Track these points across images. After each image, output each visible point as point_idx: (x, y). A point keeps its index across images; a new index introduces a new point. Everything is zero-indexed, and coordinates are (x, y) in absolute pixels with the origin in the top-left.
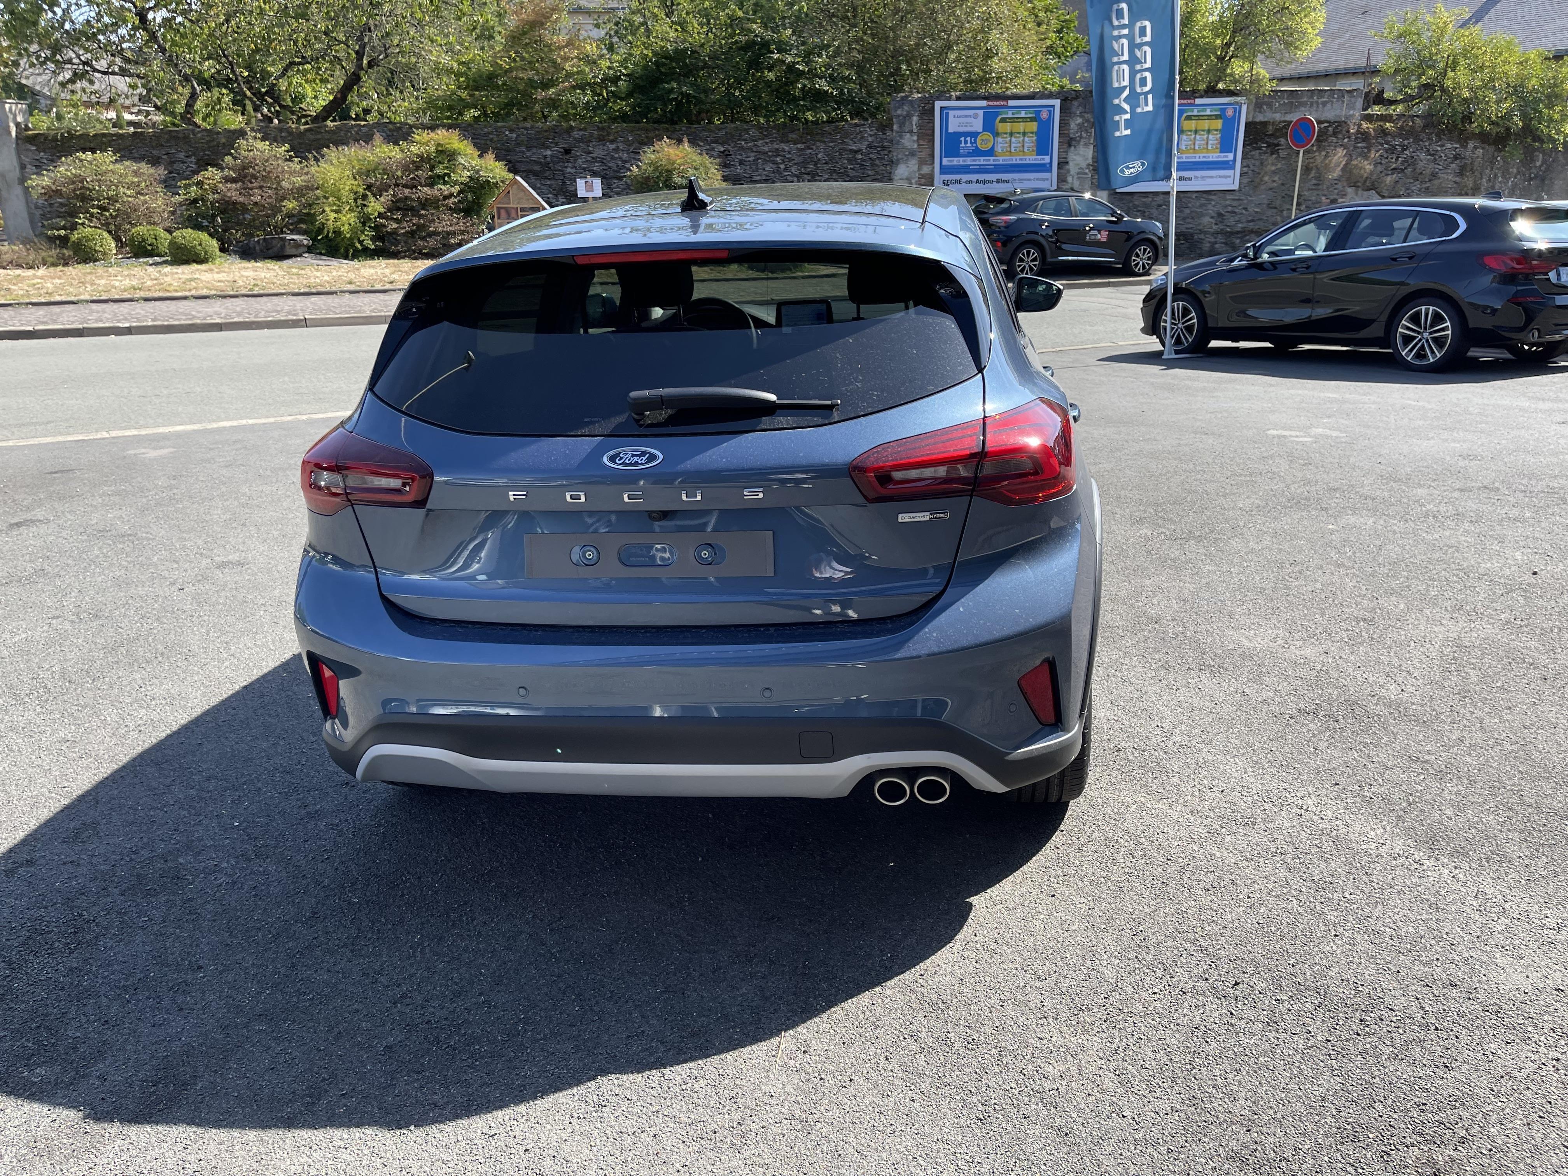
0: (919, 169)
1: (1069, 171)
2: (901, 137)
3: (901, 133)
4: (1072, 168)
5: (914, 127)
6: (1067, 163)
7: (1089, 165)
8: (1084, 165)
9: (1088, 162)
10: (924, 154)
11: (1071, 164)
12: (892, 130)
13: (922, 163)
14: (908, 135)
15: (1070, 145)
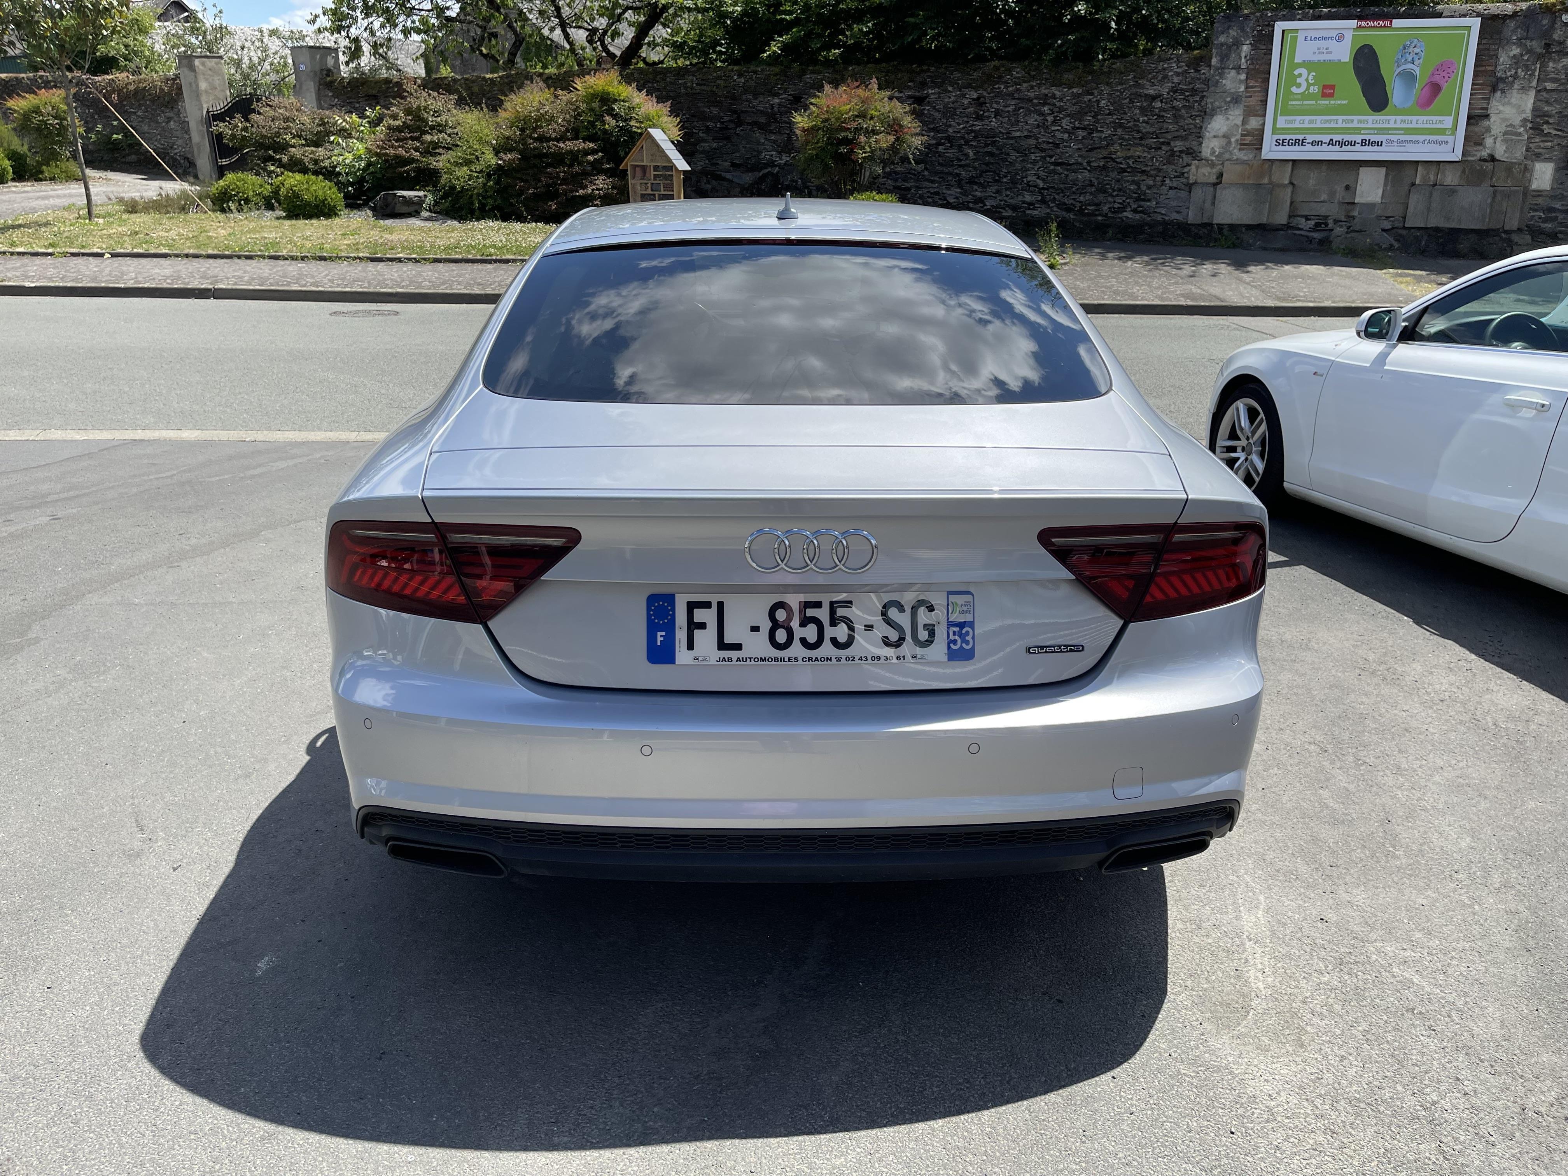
0: (1244, 122)
1: (1488, 130)
2: (1221, 75)
3: (1221, 71)
4: (1496, 124)
5: (1243, 60)
6: (1487, 116)
7: (1525, 120)
8: (1517, 121)
9: (1524, 116)
10: (1254, 101)
11: (1493, 118)
12: (1210, 66)
13: (1249, 113)
14: (1233, 73)
15: (1494, 89)
